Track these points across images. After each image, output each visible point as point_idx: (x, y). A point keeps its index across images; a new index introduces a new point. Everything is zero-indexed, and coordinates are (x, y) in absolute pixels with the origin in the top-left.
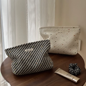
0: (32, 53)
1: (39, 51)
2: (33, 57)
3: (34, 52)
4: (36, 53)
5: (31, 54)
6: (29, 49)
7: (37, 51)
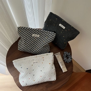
0: (37, 40)
1: (42, 40)
2: (36, 43)
3: (39, 39)
4: (40, 40)
5: (35, 40)
6: (36, 35)
7: (41, 39)
